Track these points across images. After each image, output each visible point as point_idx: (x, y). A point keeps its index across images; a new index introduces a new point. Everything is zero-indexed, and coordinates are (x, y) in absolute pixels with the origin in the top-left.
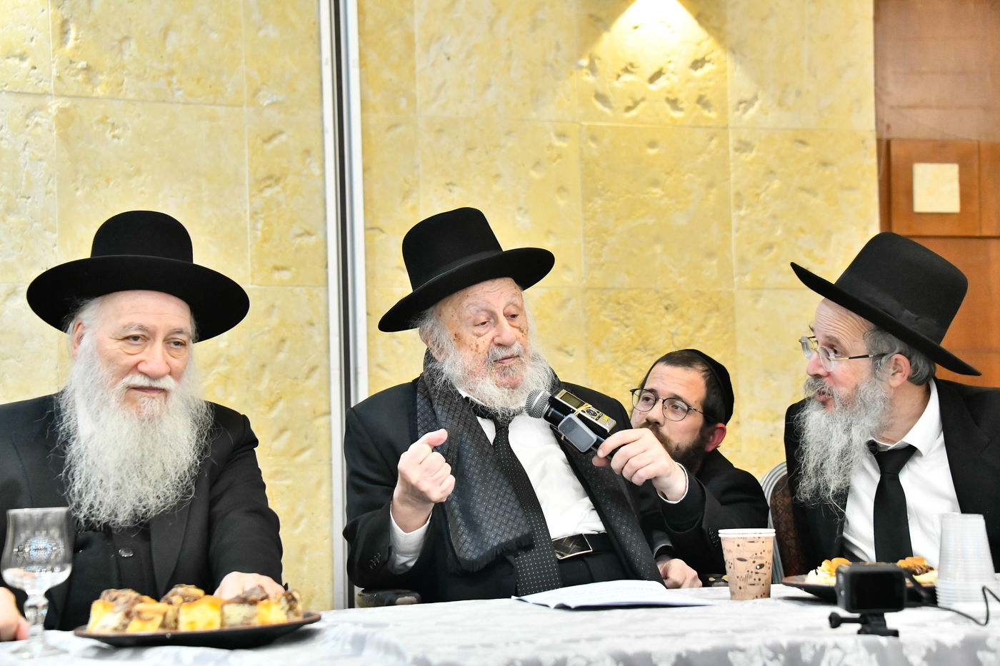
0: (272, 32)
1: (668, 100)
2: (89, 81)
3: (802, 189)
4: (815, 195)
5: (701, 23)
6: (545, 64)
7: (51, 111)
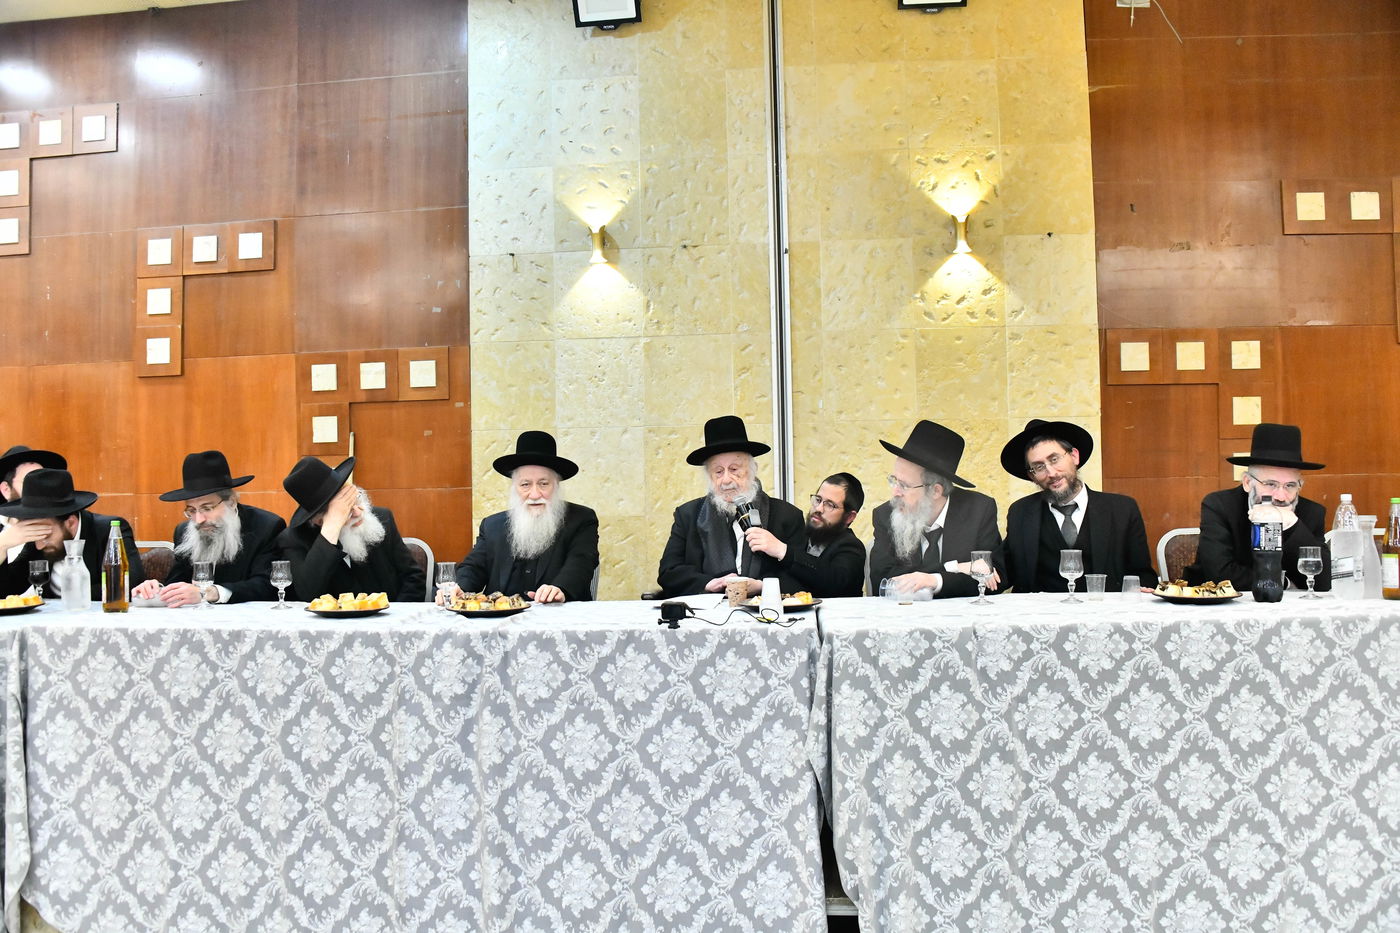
0: (746, 295)
1: (968, 313)
2: (658, 328)
3: (1052, 359)
4: (1060, 363)
5: (988, 269)
6: (894, 298)
7: (642, 345)
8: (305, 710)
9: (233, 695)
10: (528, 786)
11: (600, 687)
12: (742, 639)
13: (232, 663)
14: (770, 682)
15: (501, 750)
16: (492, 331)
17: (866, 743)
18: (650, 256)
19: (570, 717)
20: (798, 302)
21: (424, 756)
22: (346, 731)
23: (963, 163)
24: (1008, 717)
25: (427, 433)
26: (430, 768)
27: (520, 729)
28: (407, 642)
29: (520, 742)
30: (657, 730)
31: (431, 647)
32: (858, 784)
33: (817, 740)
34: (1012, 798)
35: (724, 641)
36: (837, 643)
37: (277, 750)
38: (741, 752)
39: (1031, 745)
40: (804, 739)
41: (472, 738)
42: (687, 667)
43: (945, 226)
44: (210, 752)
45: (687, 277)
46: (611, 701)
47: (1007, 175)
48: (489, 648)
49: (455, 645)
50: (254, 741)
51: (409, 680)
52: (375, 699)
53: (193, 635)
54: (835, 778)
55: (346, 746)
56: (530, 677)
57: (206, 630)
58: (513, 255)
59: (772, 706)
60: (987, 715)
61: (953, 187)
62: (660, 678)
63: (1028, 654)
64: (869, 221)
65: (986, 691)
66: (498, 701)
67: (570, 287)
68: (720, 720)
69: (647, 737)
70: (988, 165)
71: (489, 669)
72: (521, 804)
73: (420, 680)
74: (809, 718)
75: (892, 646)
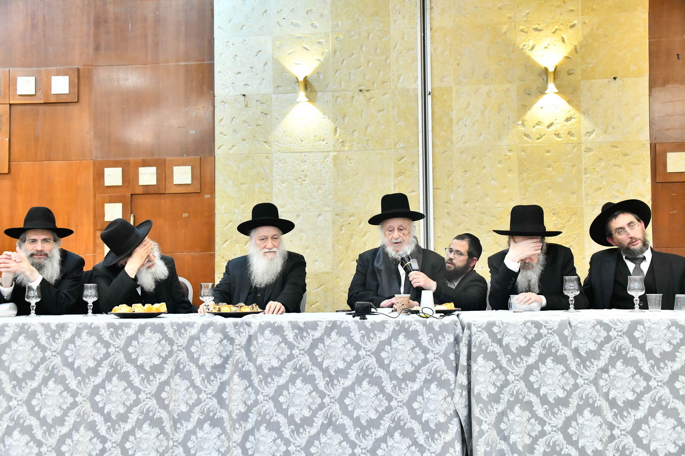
0: (402, 123)
1: (555, 134)
2: (343, 146)
3: (615, 165)
4: (621, 167)
5: (570, 104)
6: (504, 125)
7: (331, 157)
8: (108, 377)
9: (57, 368)
10: (263, 428)
11: (313, 358)
12: (410, 326)
13: (57, 346)
14: (428, 356)
15: (245, 403)
16: (230, 147)
17: (495, 398)
18: (338, 97)
19: (292, 380)
20: (437, 128)
21: (192, 408)
22: (137, 391)
23: (553, 31)
24: (595, 382)
25: (185, 215)
26: (196, 416)
27: (259, 388)
28: (183, 329)
29: (258, 397)
30: (352, 388)
31: (199, 332)
32: (490, 426)
33: (461, 395)
34: (601, 441)
35: (397, 328)
36: (474, 329)
37: (87, 406)
38: (409, 404)
39: (613, 403)
40: (452, 395)
41: (225, 395)
42: (372, 346)
43: (540, 75)
44: (37, 409)
45: (362, 111)
46: (321, 369)
47: (584, 37)
48: (239, 333)
49: (215, 331)
50: (70, 400)
51: (183, 355)
52: (158, 369)
53: (29, 328)
54: (474, 423)
55: (137, 402)
56: (266, 352)
57: (39, 323)
58: (244, 95)
59: (430, 373)
60: (580, 381)
61: (546, 48)
62: (354, 353)
63: (608, 339)
64: (487, 72)
65: (578, 364)
66: (244, 369)
67: (283, 118)
68: (394, 382)
69: (345, 393)
70: (571, 31)
71: (238, 347)
72: (258, 441)
73: (190, 355)
74: (456, 381)
75: (512, 332)
